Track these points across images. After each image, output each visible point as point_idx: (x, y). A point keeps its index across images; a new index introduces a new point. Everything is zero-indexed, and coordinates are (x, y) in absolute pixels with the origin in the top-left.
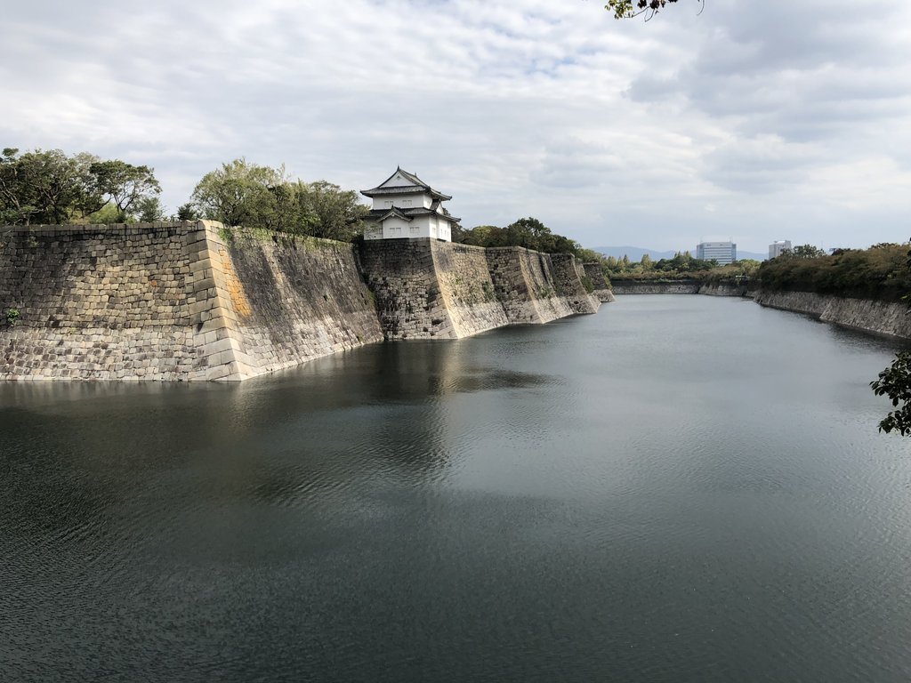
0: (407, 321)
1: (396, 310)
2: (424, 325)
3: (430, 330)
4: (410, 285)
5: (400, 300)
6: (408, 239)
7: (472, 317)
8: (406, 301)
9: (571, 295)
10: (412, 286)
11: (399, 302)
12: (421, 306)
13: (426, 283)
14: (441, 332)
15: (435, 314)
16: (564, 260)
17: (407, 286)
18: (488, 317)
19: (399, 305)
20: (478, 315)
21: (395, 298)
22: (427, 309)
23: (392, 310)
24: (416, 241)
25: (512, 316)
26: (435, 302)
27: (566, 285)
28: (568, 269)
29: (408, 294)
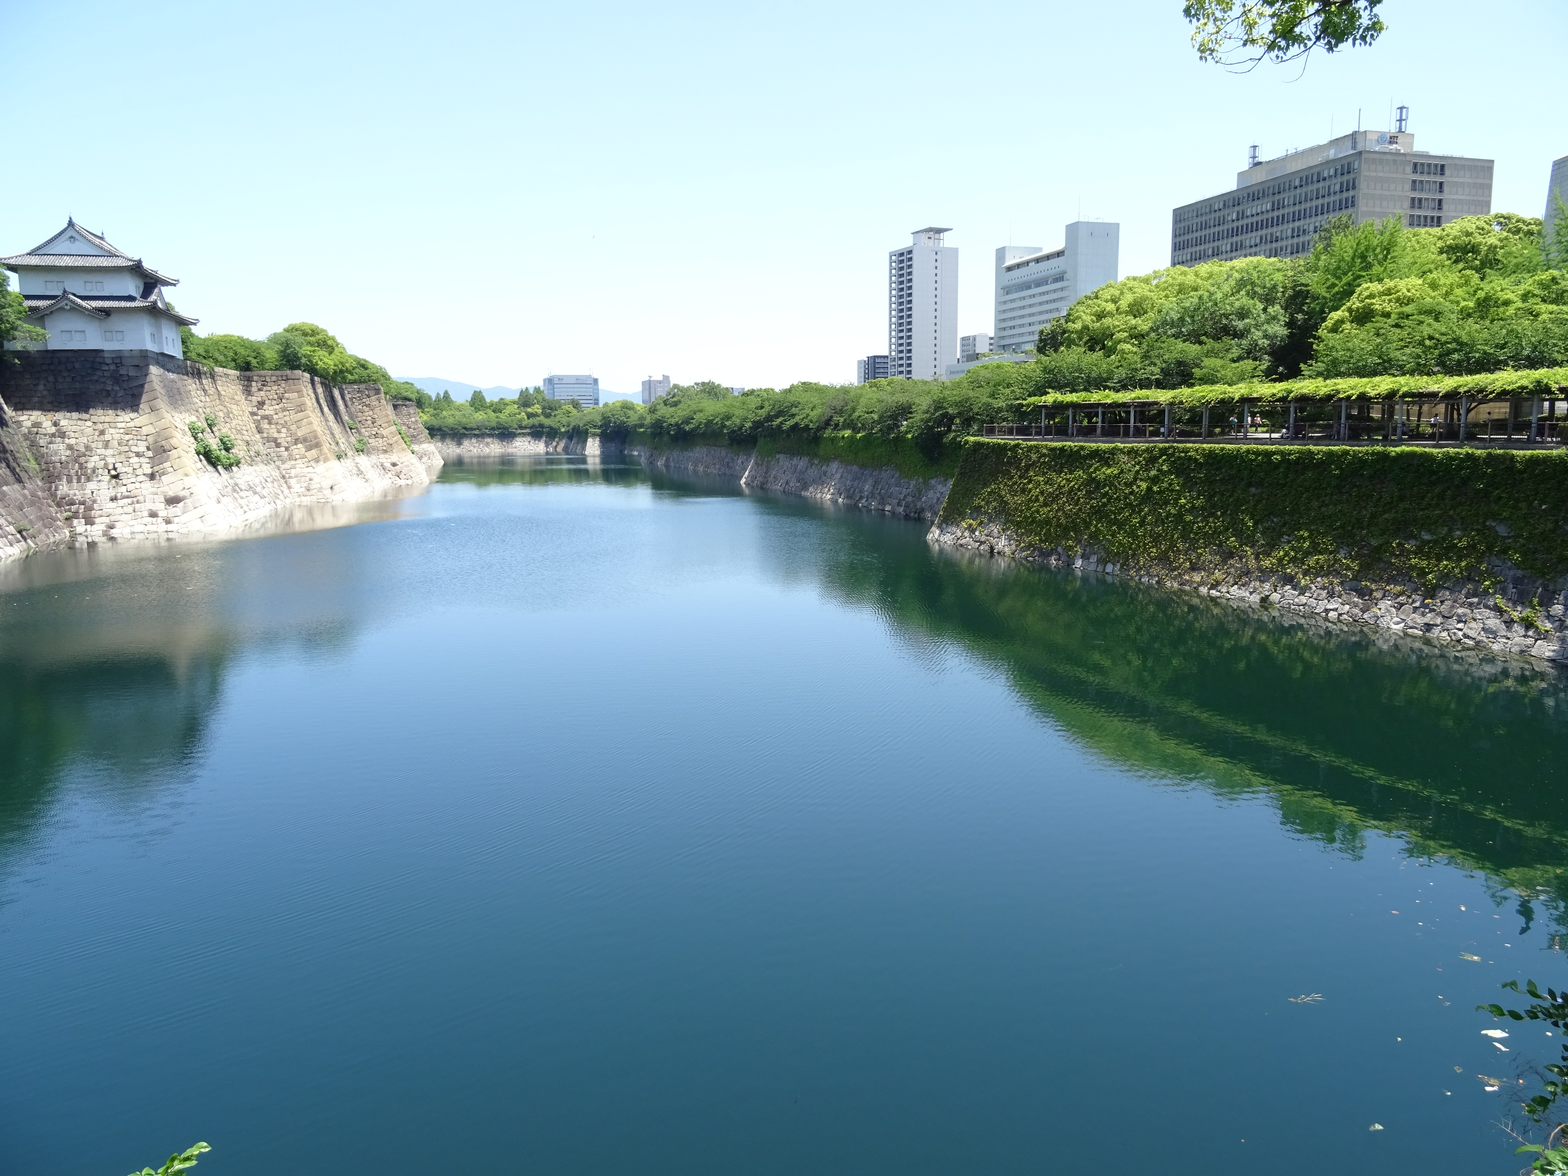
0: (113, 499)
1: (89, 479)
2: (149, 506)
3: (161, 514)
4: (112, 434)
5: (93, 462)
6: (103, 351)
7: (234, 490)
8: (105, 465)
9: (385, 452)
10: (117, 436)
11: (90, 465)
12: (139, 472)
13: (145, 431)
14: (184, 518)
15: (170, 484)
16: (369, 396)
17: (107, 437)
18: (259, 489)
19: (94, 472)
20: (243, 487)
21: (82, 460)
22: (152, 477)
23: (79, 481)
24: (119, 358)
25: (297, 487)
26: (167, 465)
27: (376, 436)
28: (377, 410)
29: (109, 452)
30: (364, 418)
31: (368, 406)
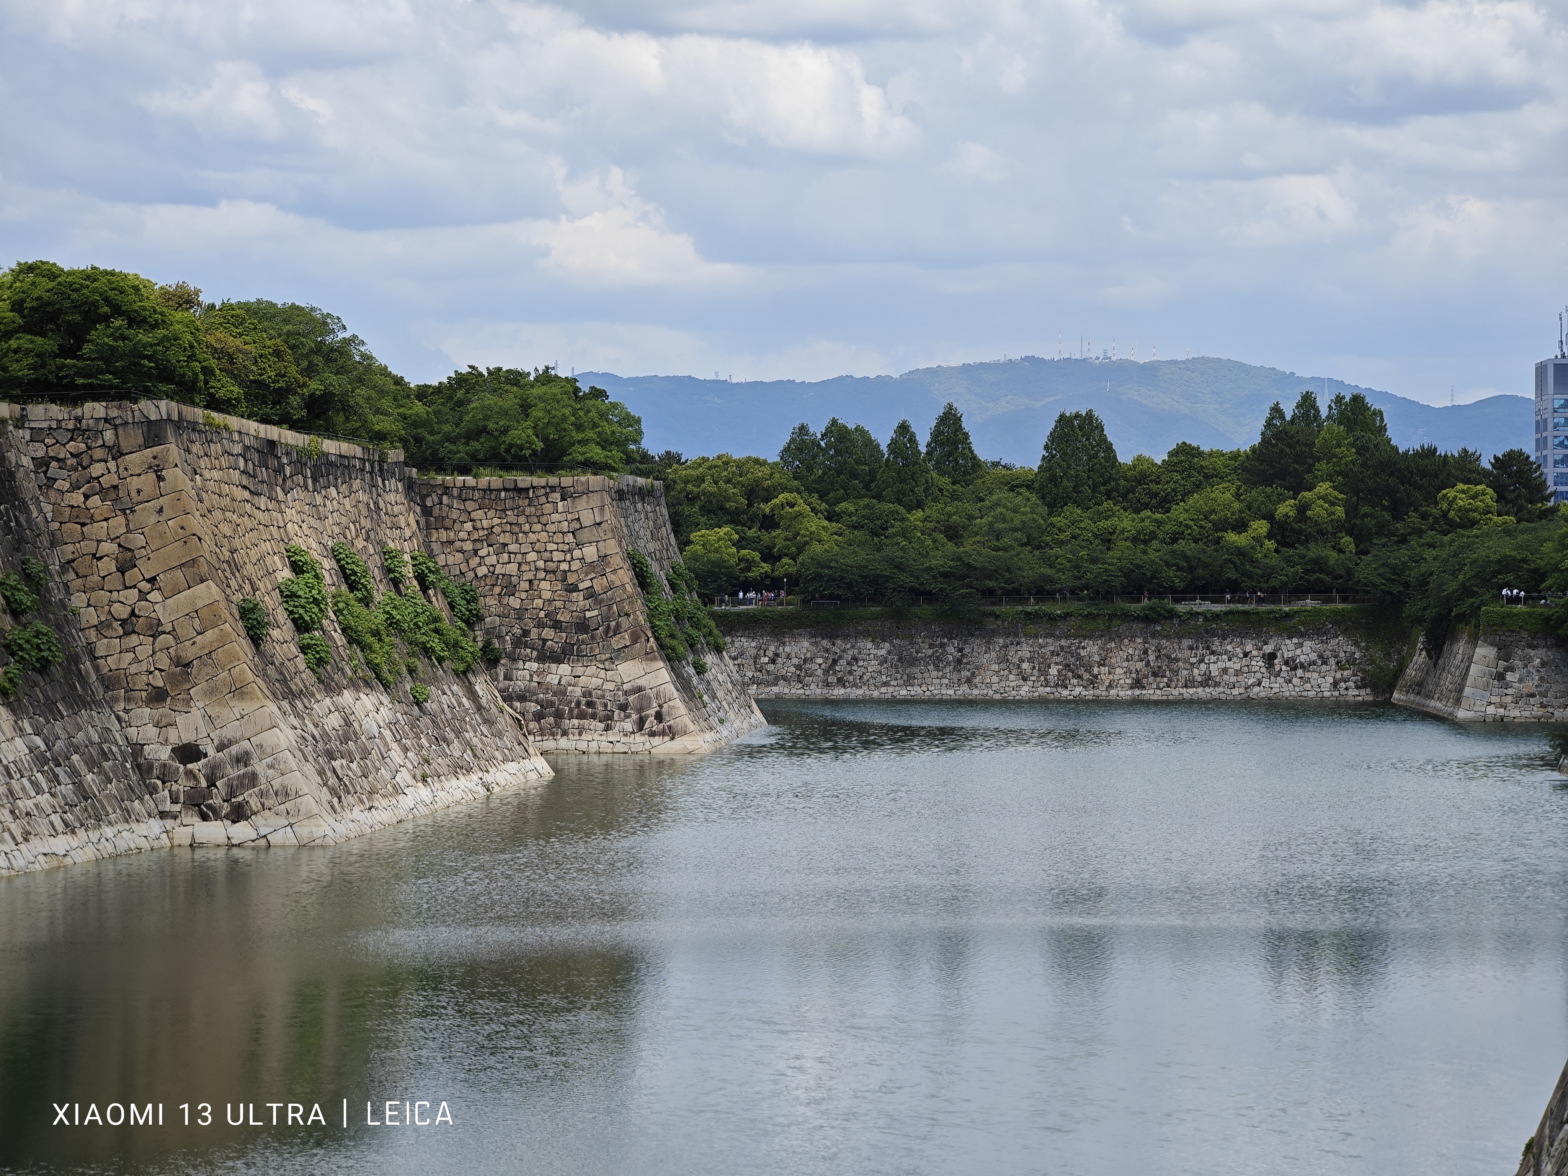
9: (158, 696)
16: (116, 452)
27: (128, 626)
28: (146, 515)
30: (88, 547)
31: (110, 492)
